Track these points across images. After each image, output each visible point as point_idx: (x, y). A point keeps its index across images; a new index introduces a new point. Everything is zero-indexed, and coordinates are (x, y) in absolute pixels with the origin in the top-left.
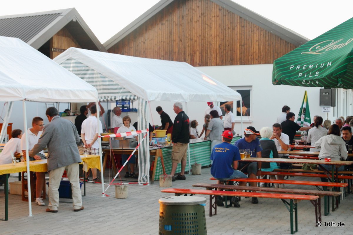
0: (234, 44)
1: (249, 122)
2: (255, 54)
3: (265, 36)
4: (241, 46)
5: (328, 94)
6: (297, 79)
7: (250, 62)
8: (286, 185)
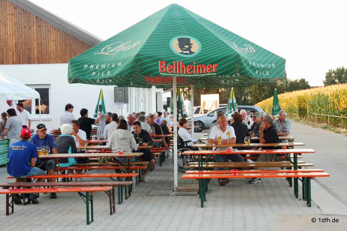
0: (31, 43)
1: (48, 119)
2: (52, 53)
3: (61, 36)
4: (38, 45)
5: (121, 92)
6: (91, 78)
7: (47, 61)
8: (83, 178)
